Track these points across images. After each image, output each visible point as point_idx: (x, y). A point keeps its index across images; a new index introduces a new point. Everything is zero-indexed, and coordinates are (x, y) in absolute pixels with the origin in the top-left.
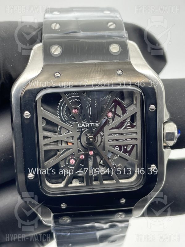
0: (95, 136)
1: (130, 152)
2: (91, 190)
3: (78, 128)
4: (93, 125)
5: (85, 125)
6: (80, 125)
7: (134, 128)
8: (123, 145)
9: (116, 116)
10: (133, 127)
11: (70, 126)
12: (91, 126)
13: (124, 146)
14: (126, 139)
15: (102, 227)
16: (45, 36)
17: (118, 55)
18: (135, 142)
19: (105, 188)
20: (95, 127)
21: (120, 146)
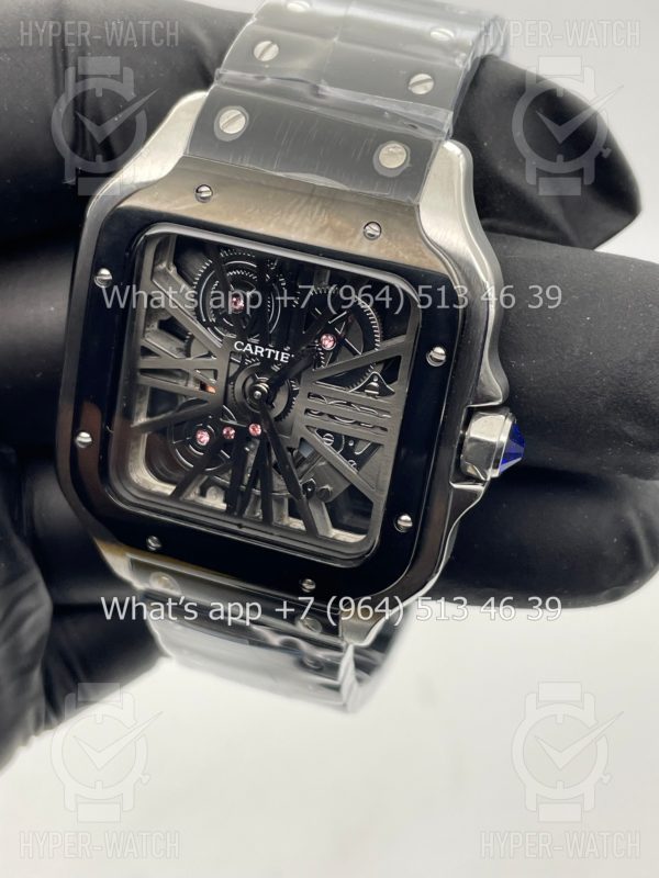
0: (275, 387)
1: (361, 462)
2: (235, 528)
3: (233, 353)
4: (273, 355)
5: (254, 350)
6: (239, 346)
7: (387, 398)
8: (345, 436)
9: (344, 349)
10: (384, 392)
11: (216, 341)
12: (269, 356)
13: (348, 438)
14: (359, 423)
15: (265, 639)
16: (226, 73)
17: (391, 179)
18: (379, 437)
19: (272, 534)
20: (279, 362)
21: (337, 437)
